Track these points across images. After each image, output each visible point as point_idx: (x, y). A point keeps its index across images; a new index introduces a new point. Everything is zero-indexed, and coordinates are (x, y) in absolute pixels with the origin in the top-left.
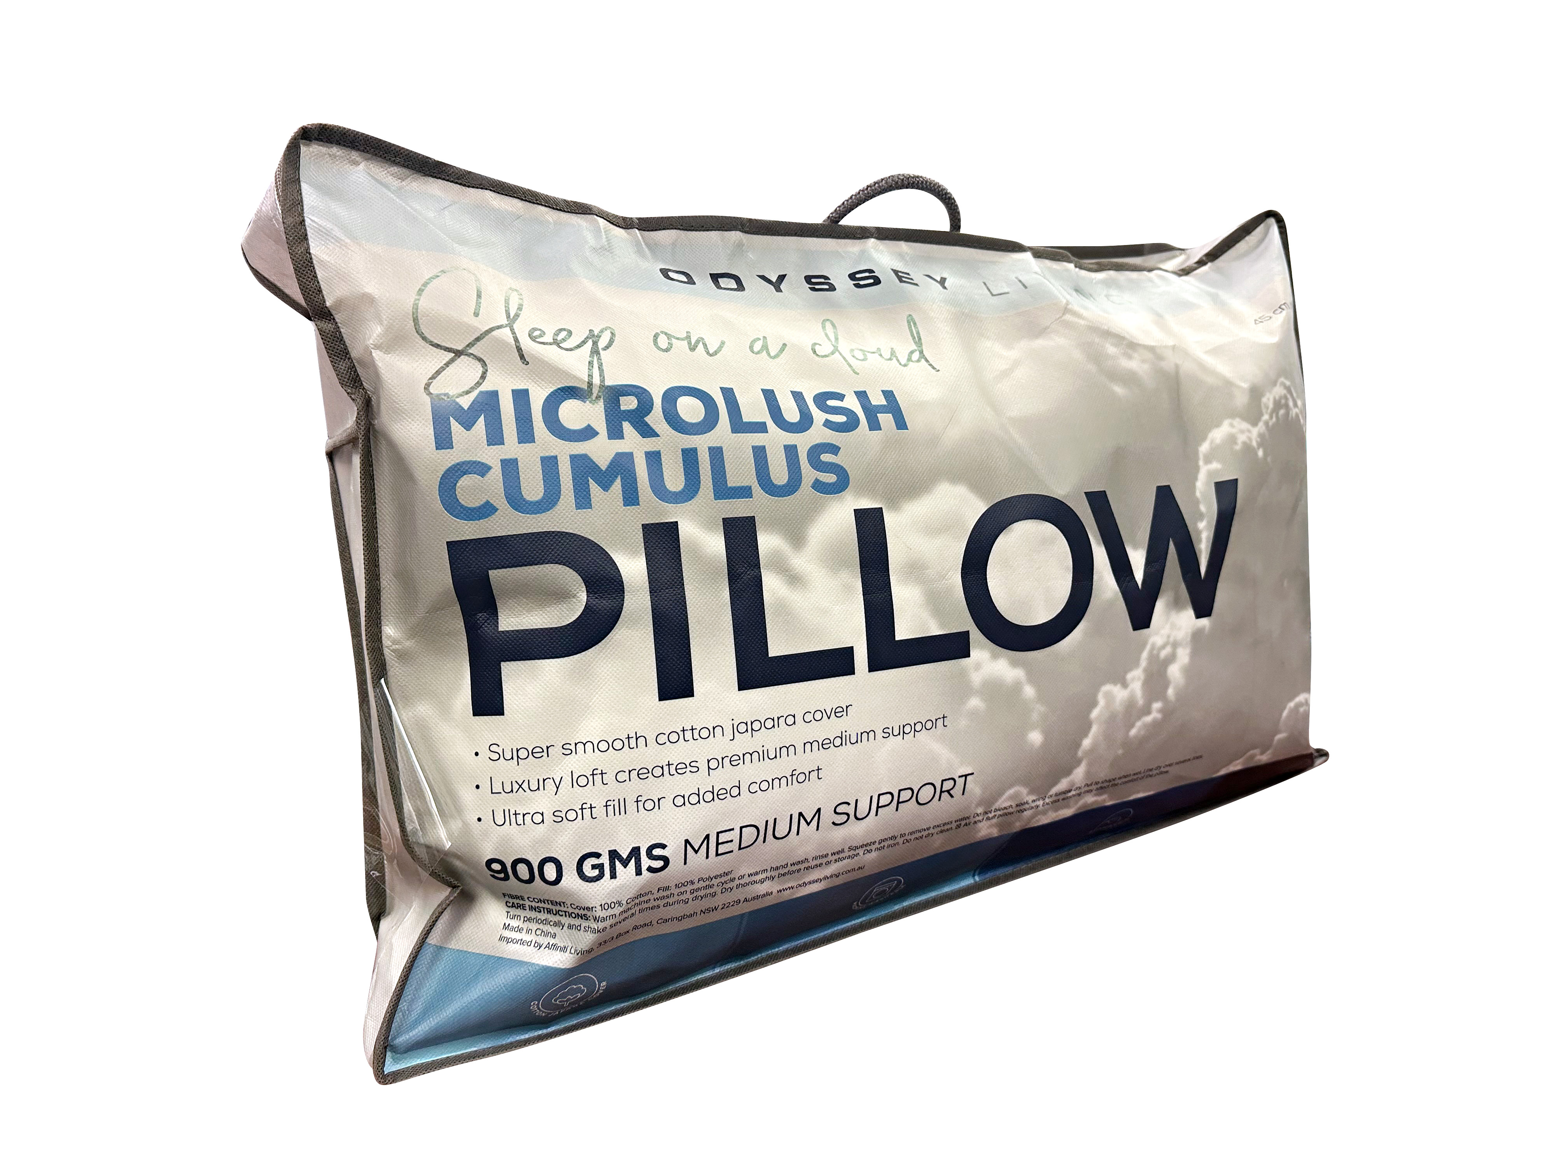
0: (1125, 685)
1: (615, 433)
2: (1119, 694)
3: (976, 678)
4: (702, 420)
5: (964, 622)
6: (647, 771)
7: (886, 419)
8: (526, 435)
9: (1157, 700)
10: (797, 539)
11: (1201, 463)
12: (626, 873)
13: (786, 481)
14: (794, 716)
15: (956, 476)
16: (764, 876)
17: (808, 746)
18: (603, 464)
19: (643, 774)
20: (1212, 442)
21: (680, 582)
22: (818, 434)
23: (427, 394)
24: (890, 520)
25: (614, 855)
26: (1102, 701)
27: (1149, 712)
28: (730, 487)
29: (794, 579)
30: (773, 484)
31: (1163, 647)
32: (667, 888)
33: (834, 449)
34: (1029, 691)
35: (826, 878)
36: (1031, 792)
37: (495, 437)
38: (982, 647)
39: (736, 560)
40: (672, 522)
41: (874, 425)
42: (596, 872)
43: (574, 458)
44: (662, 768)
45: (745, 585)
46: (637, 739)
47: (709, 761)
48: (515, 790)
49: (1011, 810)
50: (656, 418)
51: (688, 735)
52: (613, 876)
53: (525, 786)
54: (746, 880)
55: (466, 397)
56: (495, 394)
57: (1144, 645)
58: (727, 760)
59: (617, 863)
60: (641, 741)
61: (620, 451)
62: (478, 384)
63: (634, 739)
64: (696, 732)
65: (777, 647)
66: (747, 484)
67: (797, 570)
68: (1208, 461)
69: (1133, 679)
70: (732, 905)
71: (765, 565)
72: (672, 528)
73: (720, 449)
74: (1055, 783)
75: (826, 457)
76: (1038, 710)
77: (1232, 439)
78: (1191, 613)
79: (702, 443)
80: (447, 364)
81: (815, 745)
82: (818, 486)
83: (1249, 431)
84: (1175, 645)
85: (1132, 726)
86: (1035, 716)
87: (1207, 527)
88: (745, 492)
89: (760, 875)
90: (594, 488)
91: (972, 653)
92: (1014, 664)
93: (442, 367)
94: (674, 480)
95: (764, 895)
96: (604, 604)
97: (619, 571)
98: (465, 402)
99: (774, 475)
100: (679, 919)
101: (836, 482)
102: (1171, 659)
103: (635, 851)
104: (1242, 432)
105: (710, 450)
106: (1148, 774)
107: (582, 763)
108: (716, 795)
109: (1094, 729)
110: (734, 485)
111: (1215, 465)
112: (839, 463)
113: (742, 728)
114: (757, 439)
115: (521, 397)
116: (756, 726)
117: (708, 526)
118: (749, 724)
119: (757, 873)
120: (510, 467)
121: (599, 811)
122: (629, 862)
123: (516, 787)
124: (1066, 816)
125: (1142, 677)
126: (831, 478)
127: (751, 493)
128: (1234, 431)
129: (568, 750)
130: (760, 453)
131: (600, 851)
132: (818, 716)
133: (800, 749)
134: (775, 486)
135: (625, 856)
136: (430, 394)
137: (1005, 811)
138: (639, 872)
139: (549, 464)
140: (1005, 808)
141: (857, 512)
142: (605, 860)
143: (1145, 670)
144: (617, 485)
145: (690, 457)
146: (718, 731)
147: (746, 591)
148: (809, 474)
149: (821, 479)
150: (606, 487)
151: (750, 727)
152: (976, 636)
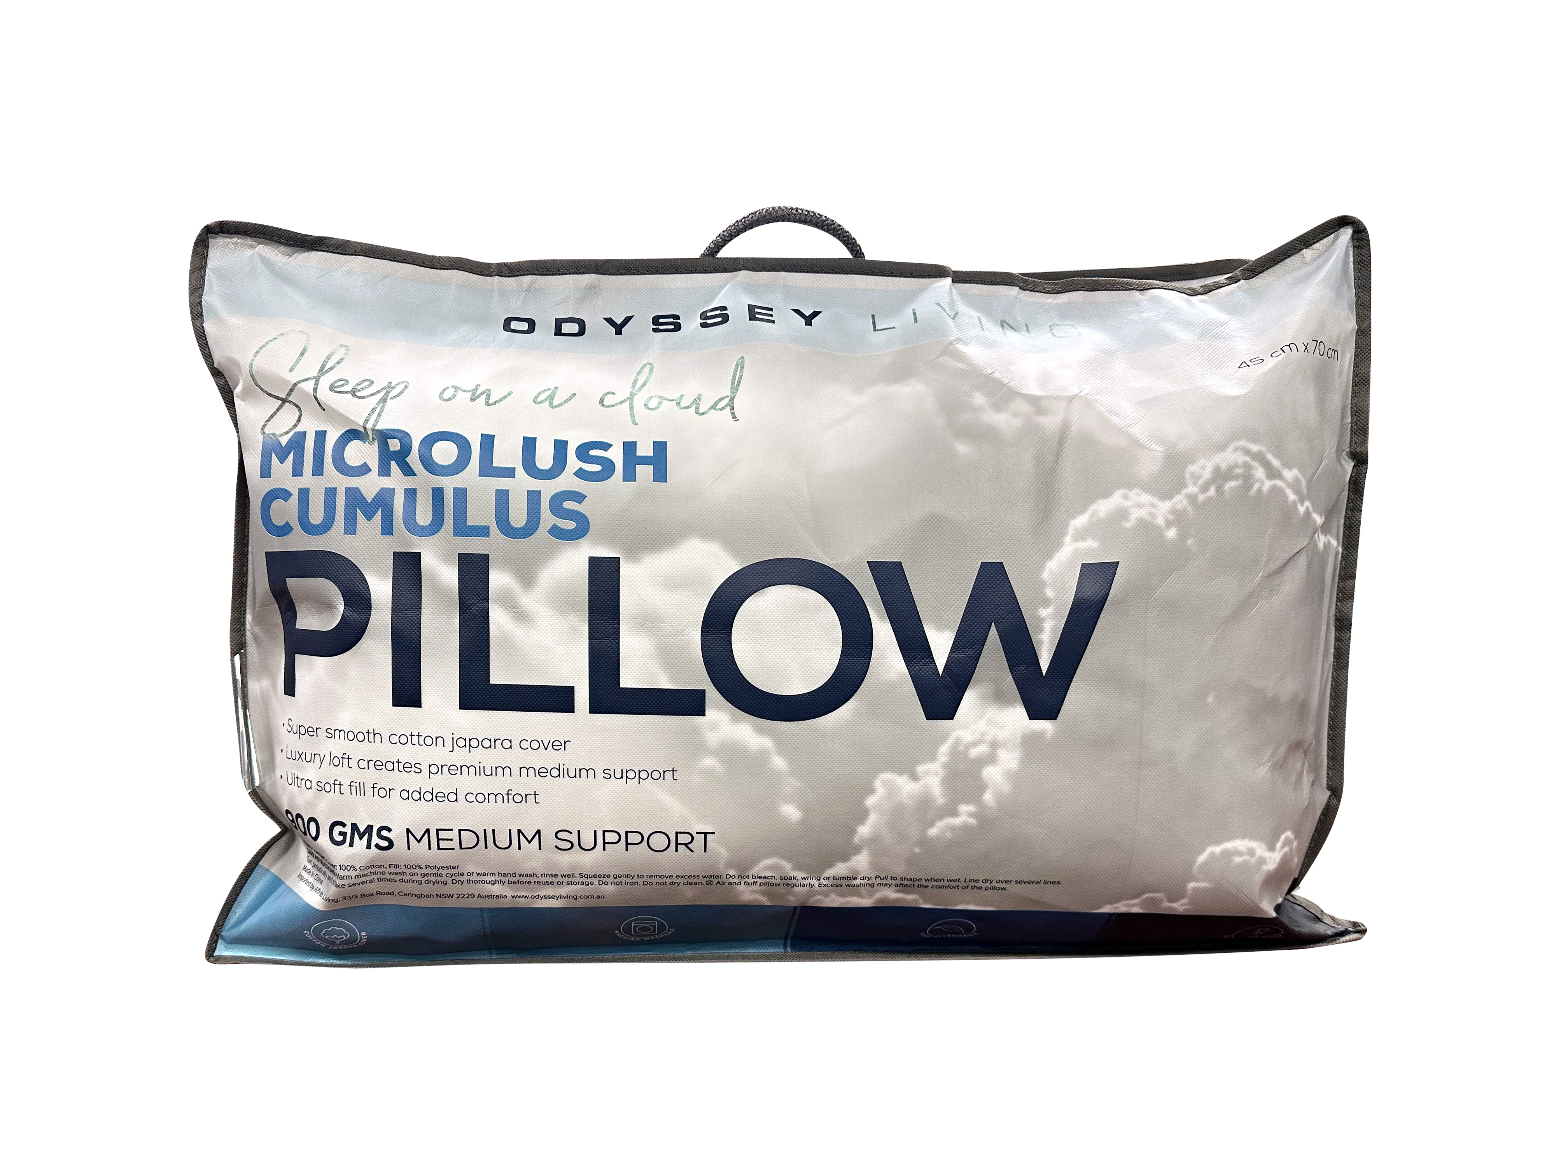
0: (914, 777)
1: (385, 471)
2: (907, 788)
3: (712, 738)
4: (453, 463)
5: (700, 680)
6: (381, 764)
7: (644, 472)
8: (318, 470)
9: (967, 802)
10: (527, 579)
11: (1068, 539)
12: (360, 844)
13: (523, 525)
14: (511, 741)
15: (708, 533)
16: (493, 878)
17: (524, 771)
18: (369, 496)
19: (379, 765)
20: (1094, 514)
21: (418, 606)
22: (567, 481)
23: (262, 434)
24: (626, 570)
25: (354, 827)
26: (880, 790)
27: (955, 813)
28: (469, 526)
29: (521, 616)
30: (510, 526)
31: (975, 744)
32: (397, 866)
33: (579, 497)
34: (779, 762)
35: (561, 897)
36: (798, 867)
37: (297, 472)
38: (720, 708)
39: (467, 592)
40: (416, 553)
41: (629, 475)
42: (340, 838)
43: (347, 489)
44: (393, 763)
45: (473, 616)
46: (374, 735)
47: (430, 766)
48: (297, 759)
49: (773, 881)
50: (414, 459)
51: (415, 739)
52: (351, 845)
53: (303, 756)
54: (474, 877)
55: (285, 436)
56: (304, 434)
57: (944, 738)
58: (445, 769)
59: (356, 835)
60: (378, 737)
61: (385, 487)
62: (295, 426)
63: (372, 734)
64: (422, 739)
65: (498, 676)
66: (485, 524)
67: (524, 608)
68: (1080, 536)
69: (927, 773)
70: (467, 897)
71: (493, 599)
72: (416, 558)
73: (465, 490)
74: (830, 865)
75: (569, 505)
76: (791, 784)
77: (1122, 514)
78: (1019, 712)
79: (449, 484)
80: (278, 410)
81: (531, 771)
82: (556, 532)
83: (1153, 505)
84: (994, 745)
85: (932, 824)
86: (787, 789)
87: (1055, 616)
88: (483, 531)
89: (489, 876)
90: (360, 515)
91: (708, 712)
92: (760, 731)
93: (275, 412)
94: (424, 516)
95: (497, 897)
96: (354, 616)
97: (369, 590)
98: (284, 441)
99: (512, 517)
100: (420, 896)
101: (574, 529)
102: (991, 759)
103: (370, 828)
104: (1139, 505)
105: (455, 491)
106: (972, 885)
107: (336, 746)
108: (435, 796)
109: (873, 818)
110: (473, 524)
111: (1090, 543)
112: (582, 511)
113: (461, 743)
114: (503, 483)
115: (321, 436)
116: (474, 743)
117: (446, 559)
118: (468, 740)
119: (485, 874)
120: (304, 493)
121: (345, 789)
122: (364, 836)
123: (298, 756)
124: (861, 906)
125: (942, 773)
126: (570, 525)
127: (488, 532)
128: (1128, 503)
129: (331, 734)
130: (503, 497)
131: (345, 822)
132: (535, 745)
133: (516, 771)
134: (512, 528)
135: (362, 831)
136: (264, 433)
137: (767, 880)
138: (369, 847)
139: (331, 493)
140: (765, 877)
141: (591, 559)
142: (348, 830)
143: (945, 766)
144: (378, 517)
145: (438, 494)
146: (440, 741)
147: (473, 622)
148: (548, 519)
149: (559, 525)
150: (369, 518)
151: (468, 744)
152: (713, 695)
